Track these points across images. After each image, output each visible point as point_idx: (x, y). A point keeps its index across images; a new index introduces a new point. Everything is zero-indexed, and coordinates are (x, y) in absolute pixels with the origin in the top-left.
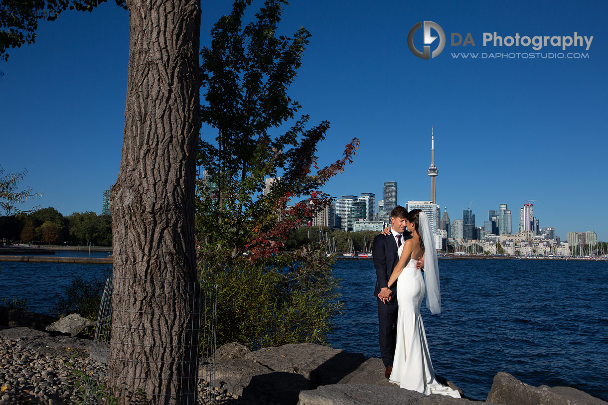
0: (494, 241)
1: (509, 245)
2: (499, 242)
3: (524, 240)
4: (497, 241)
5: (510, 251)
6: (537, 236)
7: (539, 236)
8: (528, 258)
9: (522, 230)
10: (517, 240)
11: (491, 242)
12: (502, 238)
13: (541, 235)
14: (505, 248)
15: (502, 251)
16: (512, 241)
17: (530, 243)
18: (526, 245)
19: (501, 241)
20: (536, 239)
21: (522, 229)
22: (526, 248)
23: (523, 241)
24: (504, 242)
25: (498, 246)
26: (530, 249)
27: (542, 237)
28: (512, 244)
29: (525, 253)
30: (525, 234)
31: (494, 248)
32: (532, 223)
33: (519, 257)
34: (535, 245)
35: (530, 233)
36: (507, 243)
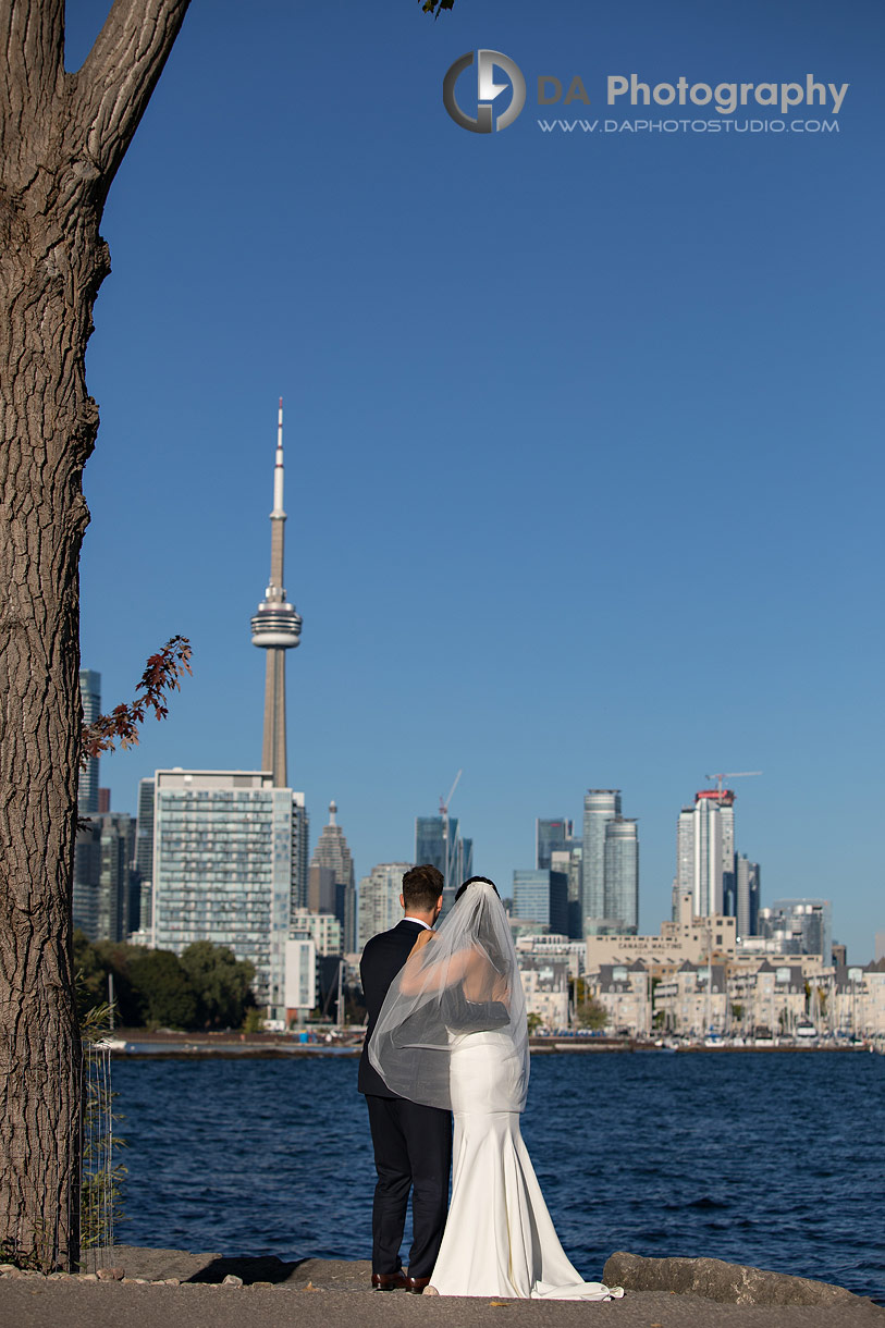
0: (559, 968)
1: (626, 985)
2: (581, 969)
3: (695, 960)
4: (573, 965)
5: (628, 1013)
6: (749, 944)
7: (759, 943)
8: (709, 1044)
9: (685, 917)
10: (664, 962)
11: (547, 974)
12: (595, 952)
13: (768, 936)
14: (607, 1000)
15: (596, 1016)
16: (638, 966)
17: (721, 976)
18: (701, 986)
19: (592, 968)
20: (745, 955)
21: (684, 908)
22: (701, 997)
23: (687, 966)
24: (606, 971)
25: (576, 990)
26: (718, 1003)
27: (771, 946)
28: (639, 979)
29: (698, 1024)
30: (698, 932)
31: (559, 999)
32: (730, 881)
33: (669, 1042)
34: (742, 982)
35: (717, 930)
36: (619, 975)
